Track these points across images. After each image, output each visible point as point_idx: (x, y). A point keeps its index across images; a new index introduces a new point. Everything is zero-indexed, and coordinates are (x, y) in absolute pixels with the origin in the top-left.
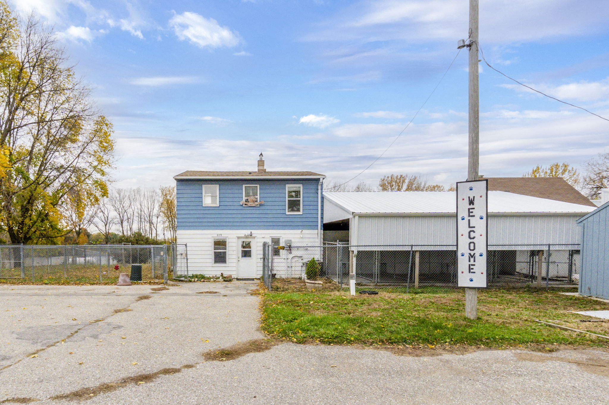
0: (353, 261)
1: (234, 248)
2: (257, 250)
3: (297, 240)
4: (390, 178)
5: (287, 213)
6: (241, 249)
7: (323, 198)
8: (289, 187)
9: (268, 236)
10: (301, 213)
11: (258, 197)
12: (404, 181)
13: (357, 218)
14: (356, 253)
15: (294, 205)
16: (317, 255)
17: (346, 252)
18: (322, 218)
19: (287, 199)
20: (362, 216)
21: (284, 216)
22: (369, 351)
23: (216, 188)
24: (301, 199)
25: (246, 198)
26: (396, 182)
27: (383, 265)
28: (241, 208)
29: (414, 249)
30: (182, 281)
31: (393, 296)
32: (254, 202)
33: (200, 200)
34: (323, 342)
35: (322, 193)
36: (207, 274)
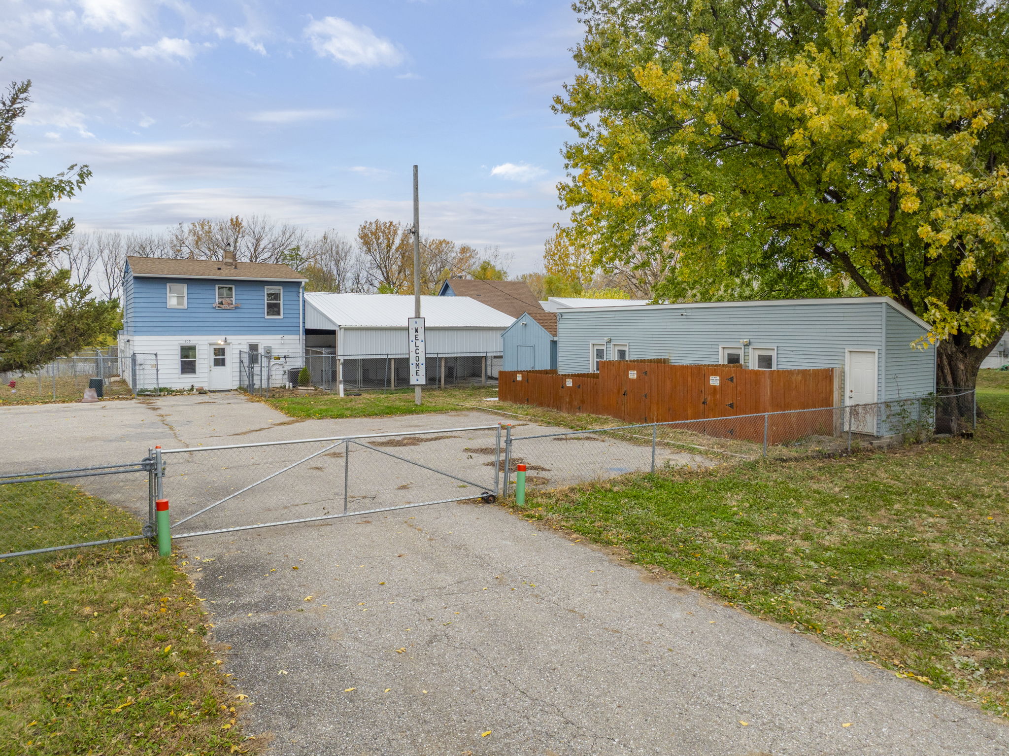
0: (340, 369)
1: (206, 357)
2: (232, 357)
3: (277, 346)
4: (374, 226)
5: (267, 317)
6: (213, 357)
7: (304, 301)
8: (267, 289)
9: (246, 342)
10: (281, 317)
11: (233, 299)
12: (395, 232)
13: (343, 330)
14: (342, 361)
15: (274, 309)
16: (299, 363)
17: (334, 361)
18: (304, 323)
19: (266, 302)
20: (347, 329)
21: (263, 320)
22: (358, 420)
23: (184, 288)
24: (281, 302)
25: (220, 300)
26: (383, 232)
27: (365, 371)
28: (213, 310)
29: (390, 357)
30: (148, 395)
31: (373, 396)
32: (229, 304)
33: (164, 300)
34: (332, 418)
35: (303, 296)
36: (175, 387)
